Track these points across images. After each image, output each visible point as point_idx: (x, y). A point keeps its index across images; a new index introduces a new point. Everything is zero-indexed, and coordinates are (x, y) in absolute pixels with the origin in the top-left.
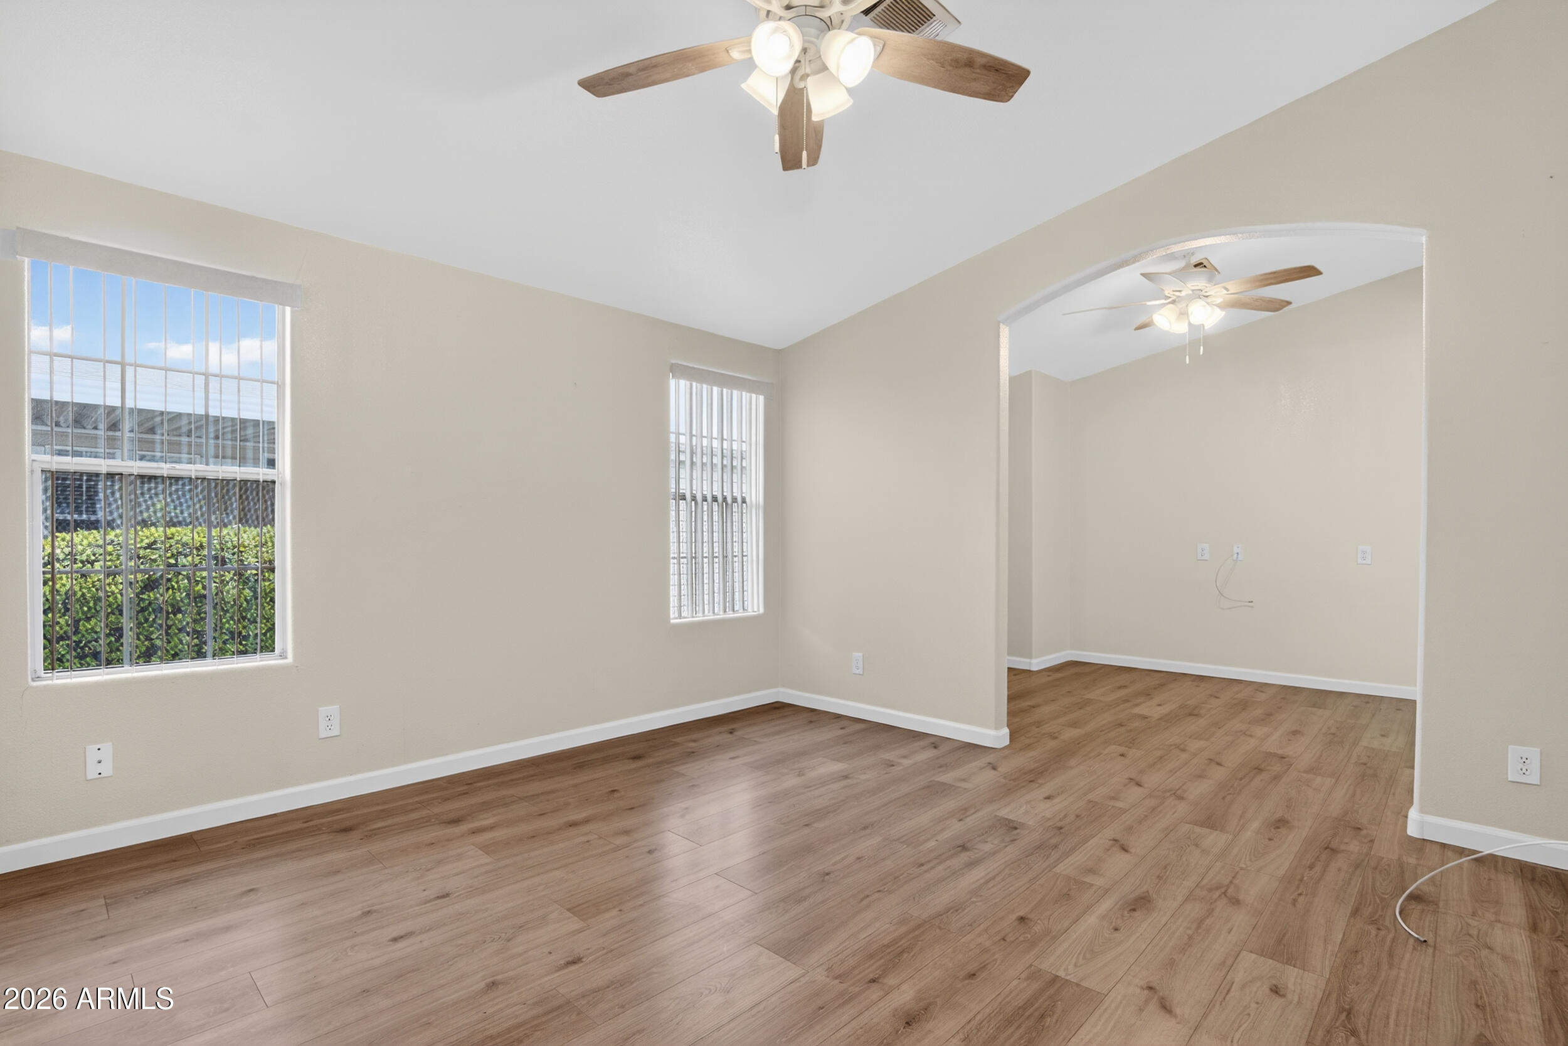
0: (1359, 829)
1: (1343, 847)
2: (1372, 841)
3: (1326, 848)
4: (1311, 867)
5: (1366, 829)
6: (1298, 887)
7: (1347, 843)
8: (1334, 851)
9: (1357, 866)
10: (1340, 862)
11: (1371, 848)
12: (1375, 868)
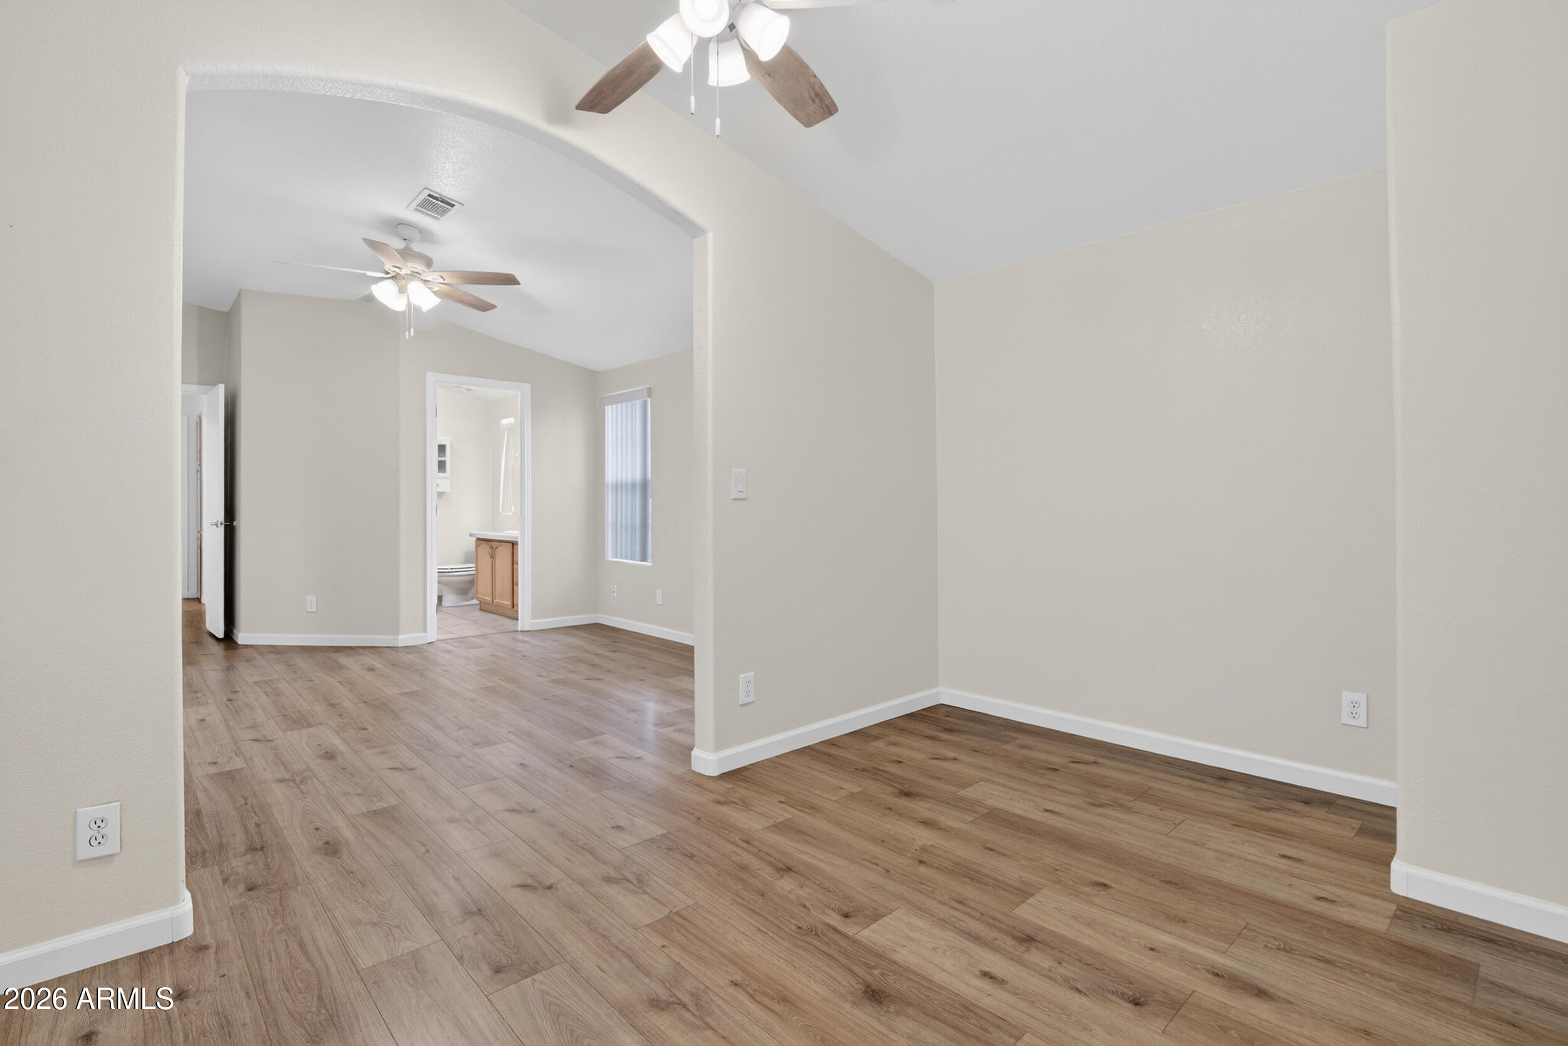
0: (250, 890)
1: (248, 857)
2: (225, 881)
3: (262, 848)
4: (257, 825)
5: (241, 894)
6: (253, 807)
7: (248, 864)
8: (252, 849)
9: (221, 847)
10: (238, 841)
11: (222, 872)
12: (204, 853)
